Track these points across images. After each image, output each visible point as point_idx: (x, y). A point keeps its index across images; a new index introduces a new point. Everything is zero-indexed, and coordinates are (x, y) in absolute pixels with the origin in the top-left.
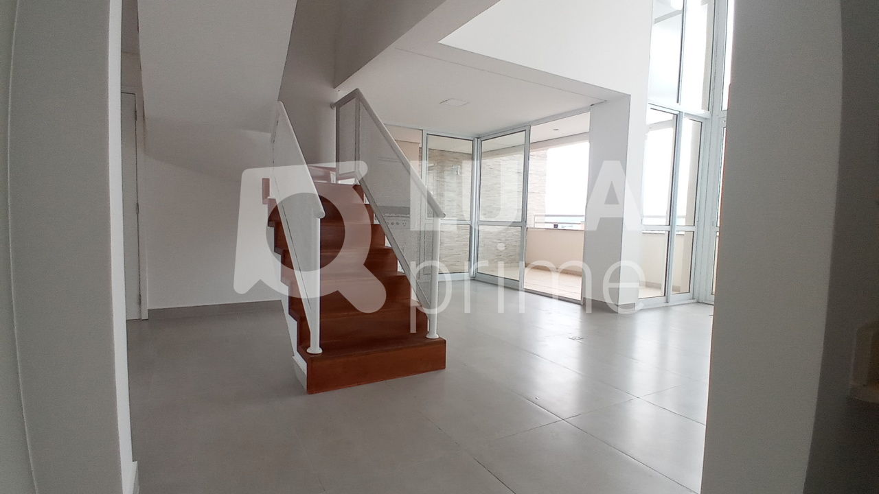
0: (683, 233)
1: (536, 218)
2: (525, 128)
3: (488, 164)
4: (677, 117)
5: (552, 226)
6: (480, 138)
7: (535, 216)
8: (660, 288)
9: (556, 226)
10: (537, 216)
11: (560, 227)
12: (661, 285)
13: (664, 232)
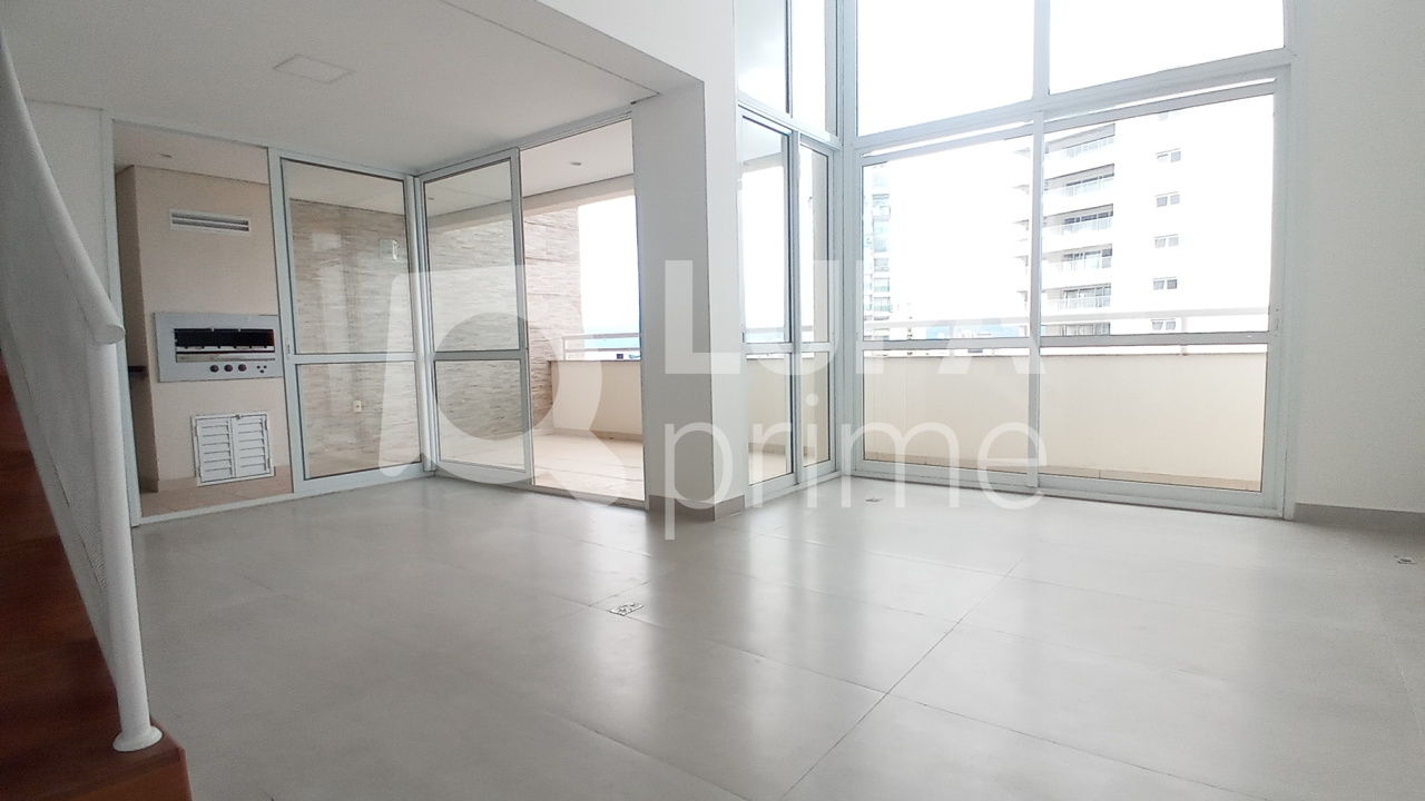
0: (812, 355)
1: (567, 342)
2: (506, 153)
3: (459, 239)
4: (789, 140)
5: (612, 356)
6: (423, 175)
7: (564, 338)
8: (784, 453)
9: (619, 356)
10: (569, 338)
11: (626, 357)
12: (784, 447)
13: (782, 356)
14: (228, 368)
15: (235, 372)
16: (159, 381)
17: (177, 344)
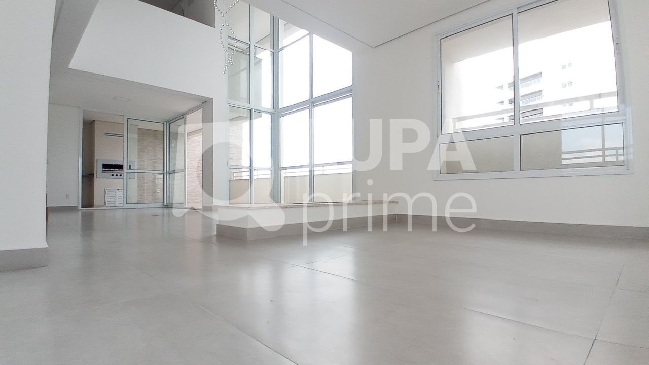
2: (183, 116)
6: (169, 122)
14: (117, 175)
15: (119, 177)
16: (97, 177)
17: (103, 168)
